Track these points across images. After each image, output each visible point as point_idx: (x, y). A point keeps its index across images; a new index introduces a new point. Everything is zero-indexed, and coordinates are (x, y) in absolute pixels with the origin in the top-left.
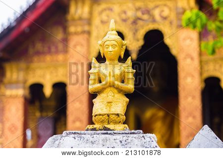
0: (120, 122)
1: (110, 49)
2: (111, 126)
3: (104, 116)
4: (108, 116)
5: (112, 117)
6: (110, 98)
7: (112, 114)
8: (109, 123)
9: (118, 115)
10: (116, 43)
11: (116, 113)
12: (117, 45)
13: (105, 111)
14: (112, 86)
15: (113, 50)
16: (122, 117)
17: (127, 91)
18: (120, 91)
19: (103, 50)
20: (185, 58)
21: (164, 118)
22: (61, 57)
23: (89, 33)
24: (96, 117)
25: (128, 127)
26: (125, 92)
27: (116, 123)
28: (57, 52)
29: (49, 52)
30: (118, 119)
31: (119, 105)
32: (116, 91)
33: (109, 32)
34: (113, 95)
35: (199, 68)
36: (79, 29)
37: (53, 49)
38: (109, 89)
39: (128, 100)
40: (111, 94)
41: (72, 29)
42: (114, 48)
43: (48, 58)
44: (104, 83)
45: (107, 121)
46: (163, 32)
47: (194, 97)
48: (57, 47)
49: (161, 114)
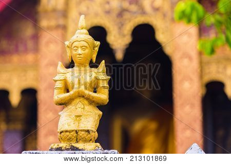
0: (91, 140)
1: (80, 51)
2: (80, 145)
3: (71, 133)
4: (77, 132)
5: (81, 134)
6: (79, 111)
7: (81, 131)
8: (77, 142)
9: (88, 131)
10: (86, 44)
11: (86, 129)
12: (88, 46)
13: (73, 127)
14: (81, 96)
15: (83, 52)
16: (93, 134)
17: (100, 102)
18: (91, 101)
19: (71, 52)
20: (181, 58)
21: (157, 131)
22: (30, 57)
23: (64, 28)
24: (62, 134)
25: (100, 146)
26: (98, 104)
27: (86, 141)
28: (26, 51)
29: (16, 51)
30: (88, 137)
31: (90, 119)
32: (86, 102)
33: (78, 31)
34: (82, 106)
35: (199, 70)
36: (53, 23)
37: (21, 48)
38: (77, 100)
39: (101, 113)
40: (80, 105)
41: (44, 23)
42: (84, 50)
43: (15, 58)
44: (71, 92)
45: (75, 139)
46: (154, 27)
47: (192, 106)
48: (25, 45)
49: (153, 126)
